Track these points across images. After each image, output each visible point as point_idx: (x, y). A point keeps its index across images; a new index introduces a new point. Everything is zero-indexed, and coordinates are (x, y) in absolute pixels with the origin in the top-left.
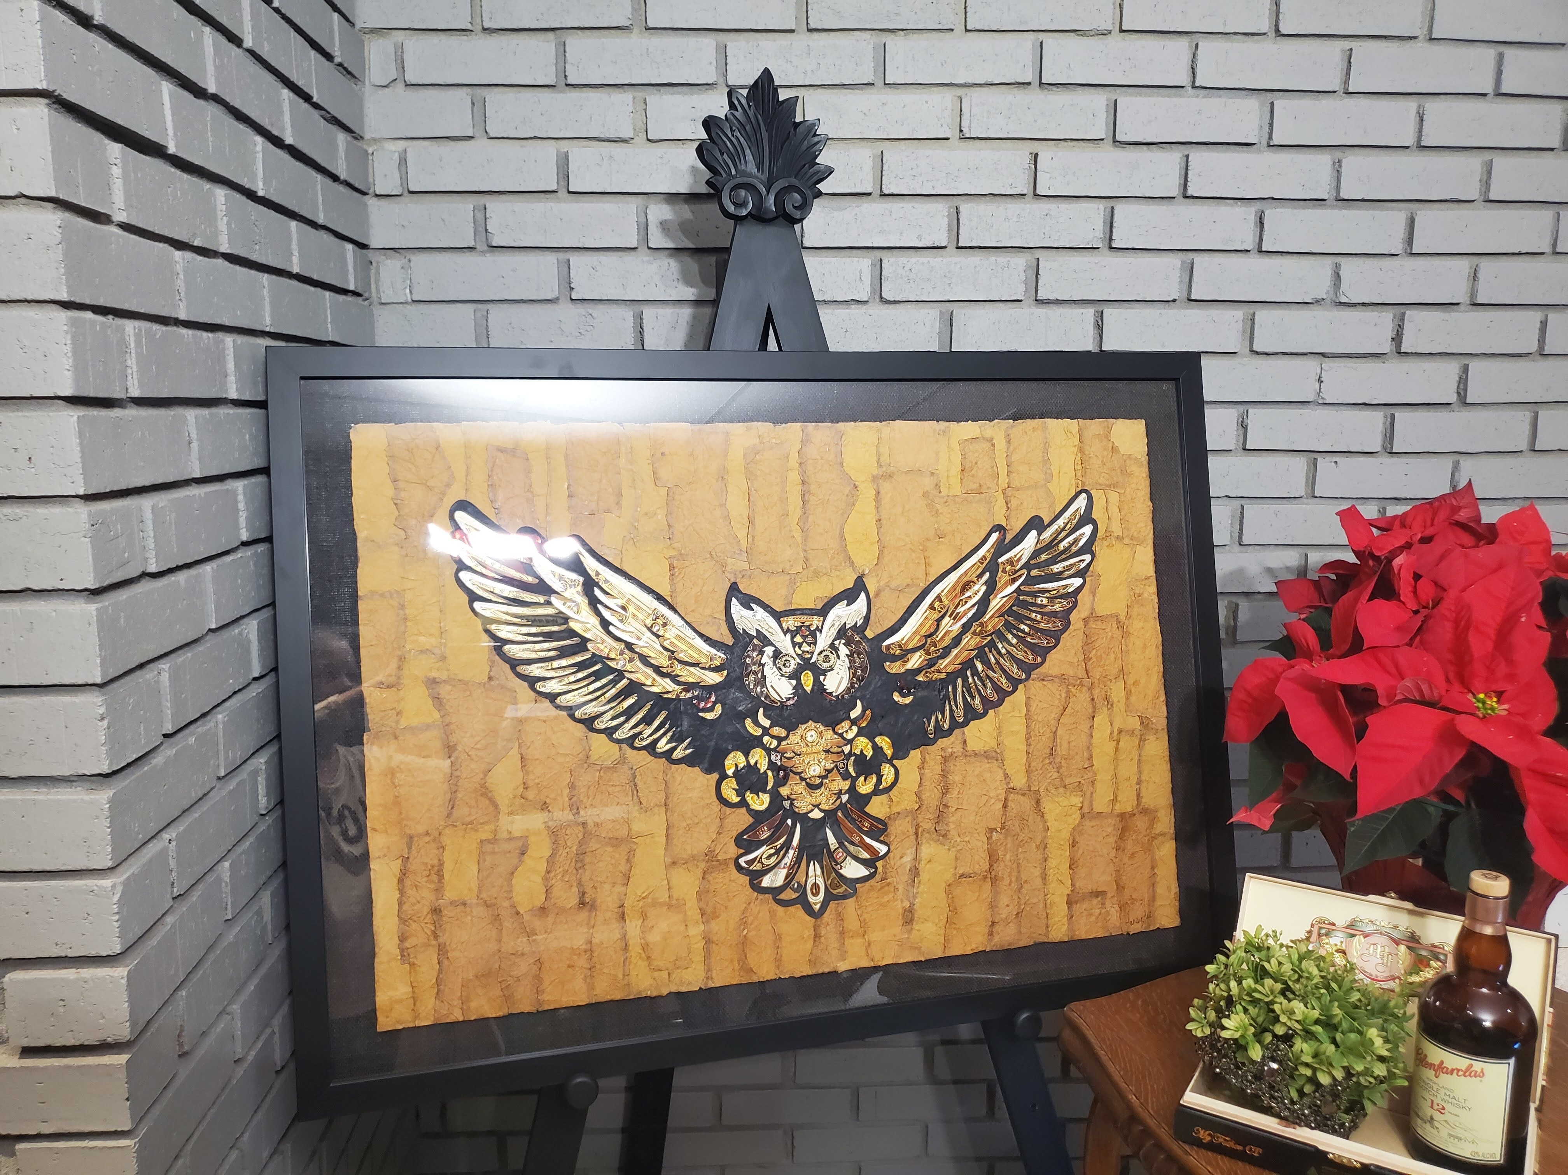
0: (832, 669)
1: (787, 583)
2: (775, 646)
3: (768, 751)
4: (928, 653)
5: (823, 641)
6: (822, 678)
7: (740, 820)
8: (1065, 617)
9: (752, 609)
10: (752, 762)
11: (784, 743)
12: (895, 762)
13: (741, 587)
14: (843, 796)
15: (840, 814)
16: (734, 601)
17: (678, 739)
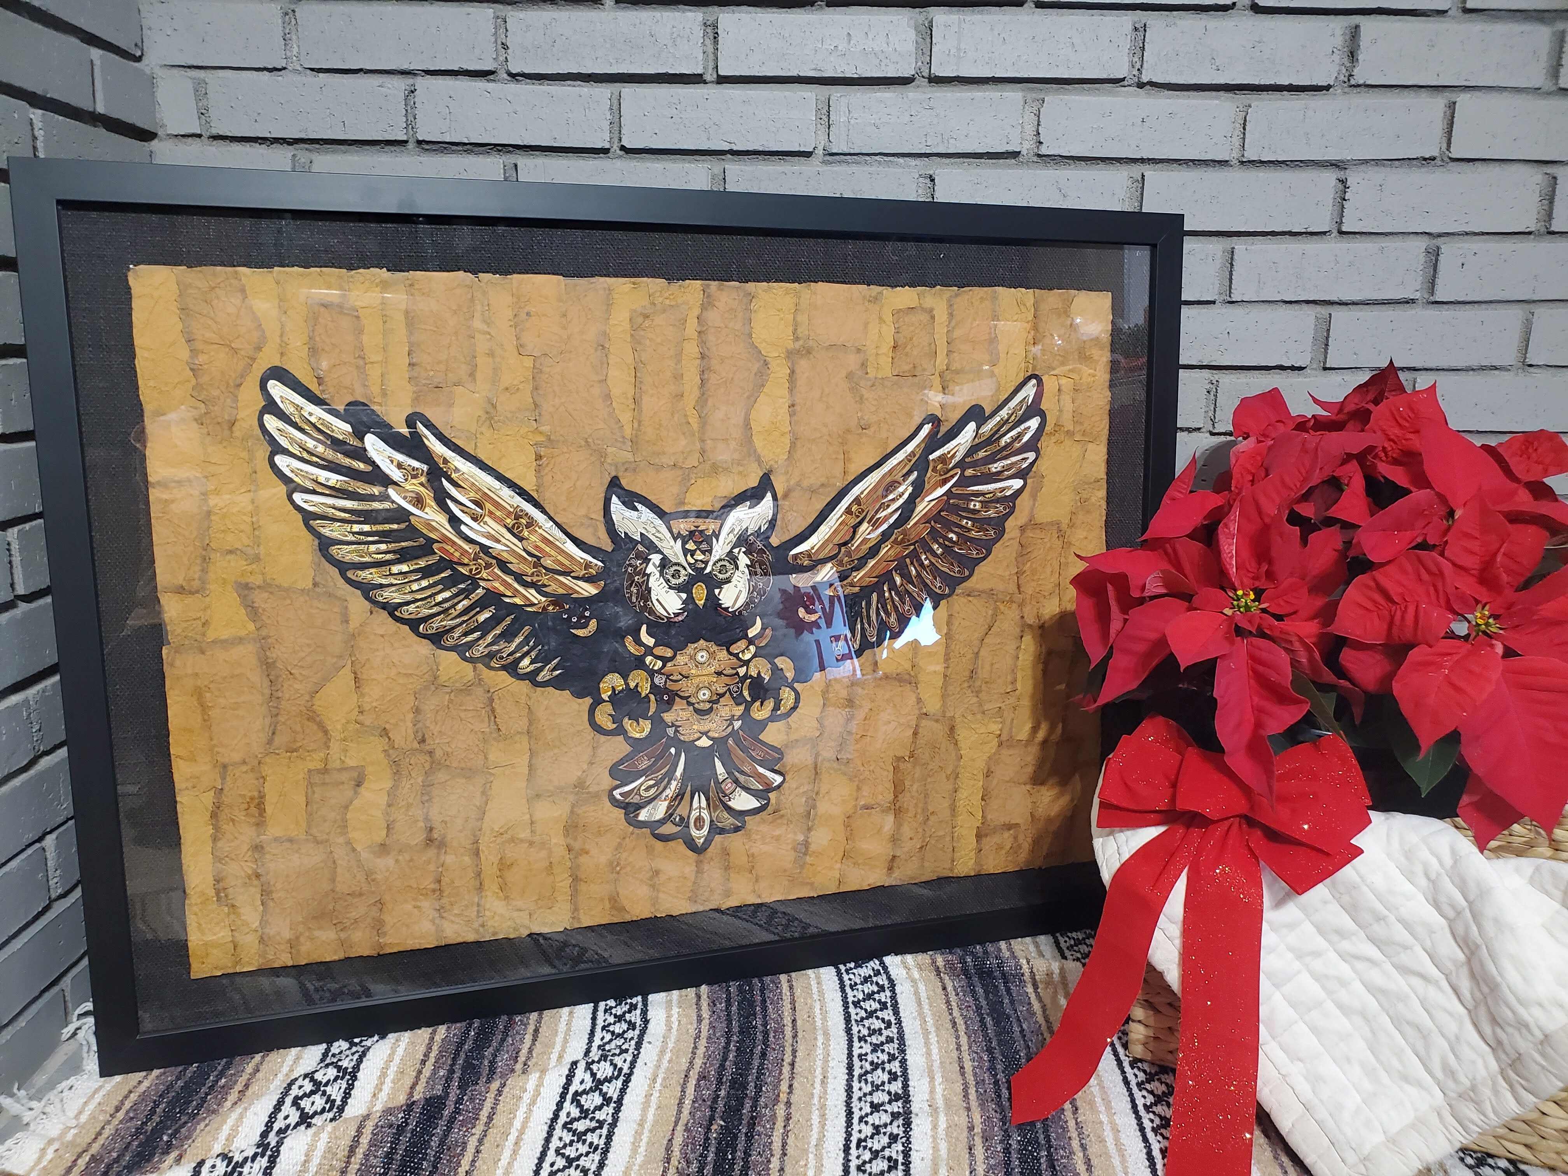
0: (730, 582)
1: (679, 479)
2: (662, 553)
3: (652, 673)
4: (840, 563)
5: (720, 549)
6: (717, 591)
7: (617, 748)
8: (999, 526)
9: (635, 509)
10: (632, 685)
11: (669, 664)
12: (796, 685)
13: (624, 483)
14: (735, 723)
15: (730, 741)
16: (614, 499)
17: (543, 659)
